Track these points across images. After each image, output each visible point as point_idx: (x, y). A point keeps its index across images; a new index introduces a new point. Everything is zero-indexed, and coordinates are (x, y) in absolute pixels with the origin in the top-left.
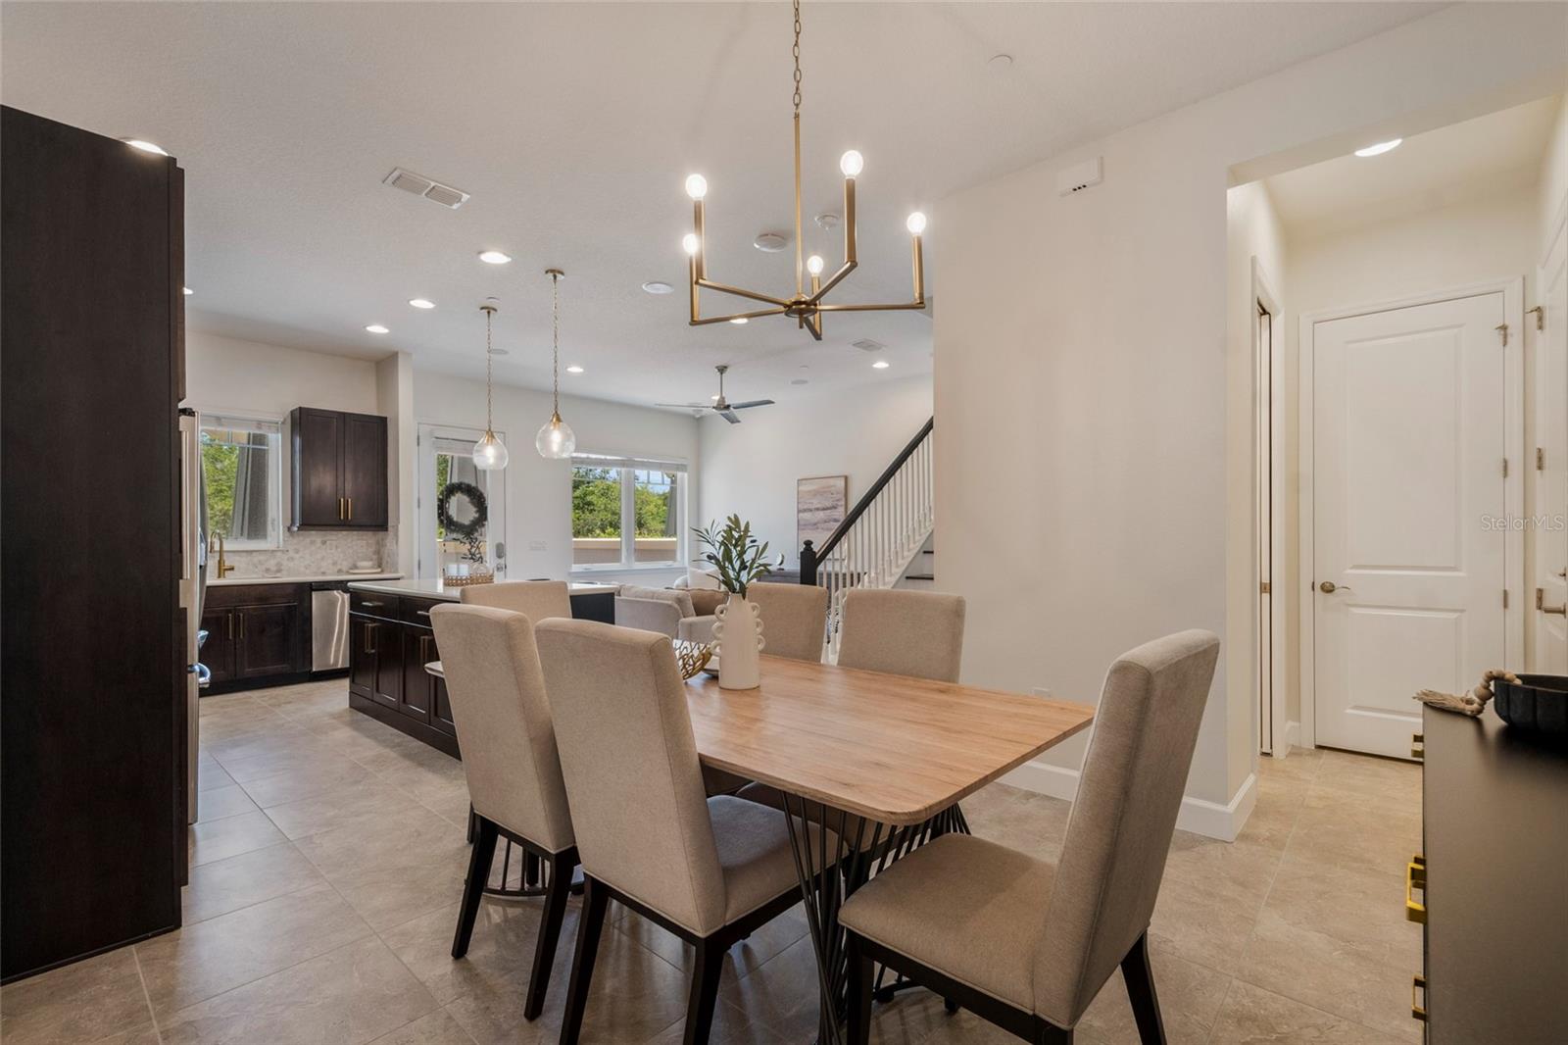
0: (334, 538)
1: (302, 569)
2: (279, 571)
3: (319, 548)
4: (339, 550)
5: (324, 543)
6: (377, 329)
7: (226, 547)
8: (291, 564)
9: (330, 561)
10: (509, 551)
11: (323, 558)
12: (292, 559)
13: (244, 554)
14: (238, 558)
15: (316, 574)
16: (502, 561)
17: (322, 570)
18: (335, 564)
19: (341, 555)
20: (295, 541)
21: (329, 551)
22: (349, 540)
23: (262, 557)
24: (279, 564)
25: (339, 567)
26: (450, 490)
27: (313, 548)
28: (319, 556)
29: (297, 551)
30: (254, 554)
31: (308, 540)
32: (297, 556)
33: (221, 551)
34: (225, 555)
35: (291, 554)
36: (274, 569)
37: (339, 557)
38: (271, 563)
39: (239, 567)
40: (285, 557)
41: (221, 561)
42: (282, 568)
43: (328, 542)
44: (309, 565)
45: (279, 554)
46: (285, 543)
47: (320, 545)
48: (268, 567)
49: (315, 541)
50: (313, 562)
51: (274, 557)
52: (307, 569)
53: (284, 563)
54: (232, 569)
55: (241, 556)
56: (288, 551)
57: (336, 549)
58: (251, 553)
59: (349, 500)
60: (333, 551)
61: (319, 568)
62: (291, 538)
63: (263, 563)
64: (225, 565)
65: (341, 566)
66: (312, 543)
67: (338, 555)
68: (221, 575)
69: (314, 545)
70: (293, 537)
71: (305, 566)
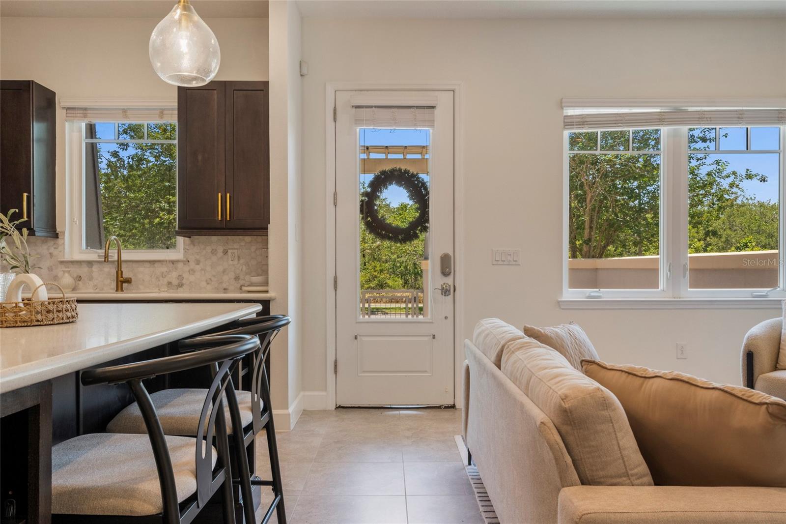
0: (236, 246)
1: (204, 284)
2: (181, 285)
3: (221, 258)
4: (242, 261)
5: (225, 252)
7: (124, 257)
8: (192, 278)
9: (232, 275)
10: (460, 266)
11: (224, 271)
12: (192, 272)
13: (148, 265)
14: (141, 269)
16: (449, 280)
17: (225, 286)
18: (237, 278)
19: (244, 268)
20: (196, 250)
21: (231, 262)
22: (253, 249)
23: (164, 269)
24: (180, 277)
25: (242, 282)
26: (381, 181)
27: (214, 259)
28: (220, 269)
29: (198, 262)
30: (156, 265)
31: (209, 249)
32: (198, 267)
33: (119, 262)
34: (124, 266)
35: (192, 264)
36: (175, 282)
37: (242, 270)
38: (173, 277)
39: (143, 280)
40: (187, 269)
41: (119, 272)
42: (184, 281)
43: (230, 252)
44: (210, 279)
45: (180, 265)
46: (186, 252)
47: (222, 254)
48: (170, 281)
49: (216, 250)
50: (214, 276)
51: (176, 269)
52: (208, 284)
53: (186, 275)
54: (128, 281)
55: (144, 267)
56: (188, 261)
57: (239, 260)
58: (154, 264)
59: (228, 195)
60: (236, 262)
61: (221, 283)
62: (192, 246)
63: (166, 276)
64: (122, 277)
65: (244, 282)
66: (214, 252)
67: (240, 268)
68: (120, 288)
69: (215, 255)
70: (194, 245)
71: (206, 281)
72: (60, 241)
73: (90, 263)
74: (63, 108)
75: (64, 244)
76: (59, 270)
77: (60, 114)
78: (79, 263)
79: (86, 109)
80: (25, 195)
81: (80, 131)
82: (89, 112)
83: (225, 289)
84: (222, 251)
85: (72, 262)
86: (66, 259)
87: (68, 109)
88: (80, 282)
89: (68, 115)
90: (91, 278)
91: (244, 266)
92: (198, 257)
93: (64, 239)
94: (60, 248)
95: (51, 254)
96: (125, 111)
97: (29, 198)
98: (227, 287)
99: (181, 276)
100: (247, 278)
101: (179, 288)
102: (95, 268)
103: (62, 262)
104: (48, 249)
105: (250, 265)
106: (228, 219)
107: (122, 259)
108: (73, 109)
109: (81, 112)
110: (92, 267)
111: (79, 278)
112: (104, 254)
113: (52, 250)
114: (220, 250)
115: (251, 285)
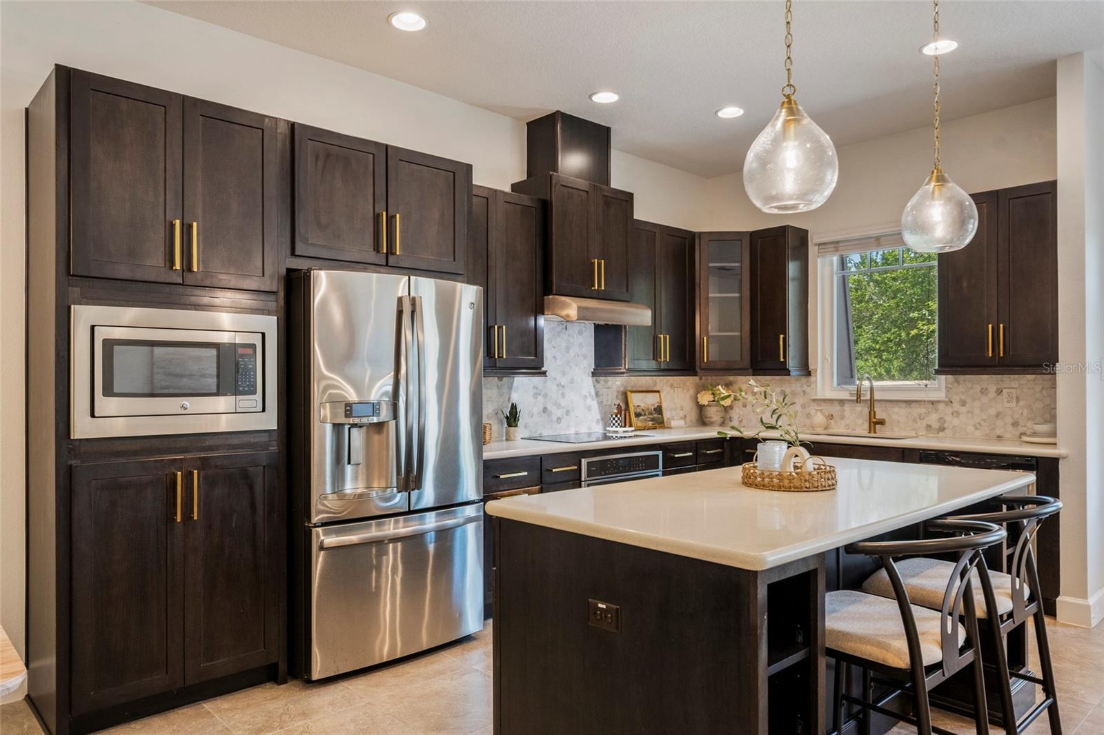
0: (1015, 384)
1: (971, 429)
2: (942, 429)
3: (994, 399)
4: (1021, 403)
5: (999, 392)
6: (943, 46)
8: (956, 422)
9: (1009, 420)
11: (998, 415)
12: (956, 414)
13: (903, 405)
14: (896, 410)
15: (988, 438)
17: (998, 432)
18: (1015, 424)
19: (1026, 413)
20: (961, 389)
21: (1007, 405)
23: (922, 410)
24: (941, 420)
25: (1022, 429)
27: (985, 400)
28: (992, 412)
29: (963, 403)
30: (913, 405)
31: (977, 388)
32: (963, 410)
33: (872, 402)
34: (877, 405)
35: (956, 406)
36: (936, 425)
37: (1022, 414)
38: (933, 419)
39: (898, 422)
40: (949, 410)
41: (872, 413)
42: (946, 425)
43: (1005, 391)
44: (980, 424)
45: (941, 406)
46: (948, 391)
47: (994, 394)
48: (929, 423)
49: (987, 389)
50: (984, 420)
51: (936, 410)
52: (976, 429)
53: (948, 418)
54: (882, 422)
55: (900, 407)
56: (951, 402)
57: (1017, 402)
58: (910, 404)
59: (1001, 325)
60: (1013, 404)
61: (993, 429)
62: (956, 385)
63: (924, 418)
64: (875, 418)
65: (1025, 429)
66: (984, 392)
67: (1020, 412)
68: (872, 429)
69: (986, 395)
70: (959, 383)
71: (974, 426)
72: (812, 379)
73: (842, 402)
74: (816, 245)
75: (816, 381)
76: (812, 409)
77: (812, 250)
78: (831, 401)
79: (837, 242)
80: (782, 336)
81: (832, 265)
82: (841, 245)
83: (998, 437)
84: (994, 390)
85: (824, 400)
86: (818, 397)
87: (820, 245)
88: (832, 421)
89: (820, 251)
90: (842, 417)
91: (1025, 410)
92: (963, 397)
93: (816, 376)
94: (812, 386)
95: (804, 392)
96: (878, 238)
97: (784, 339)
98: (1002, 434)
99: (942, 418)
100: (1030, 424)
101: (940, 433)
102: (847, 407)
103: (814, 400)
104: (801, 387)
105: (1034, 409)
106: (1002, 355)
107: (875, 398)
108: (825, 244)
109: (833, 246)
110: (843, 406)
111: (831, 417)
112: (856, 392)
113: (805, 388)
114: (992, 389)
115: (1035, 434)
